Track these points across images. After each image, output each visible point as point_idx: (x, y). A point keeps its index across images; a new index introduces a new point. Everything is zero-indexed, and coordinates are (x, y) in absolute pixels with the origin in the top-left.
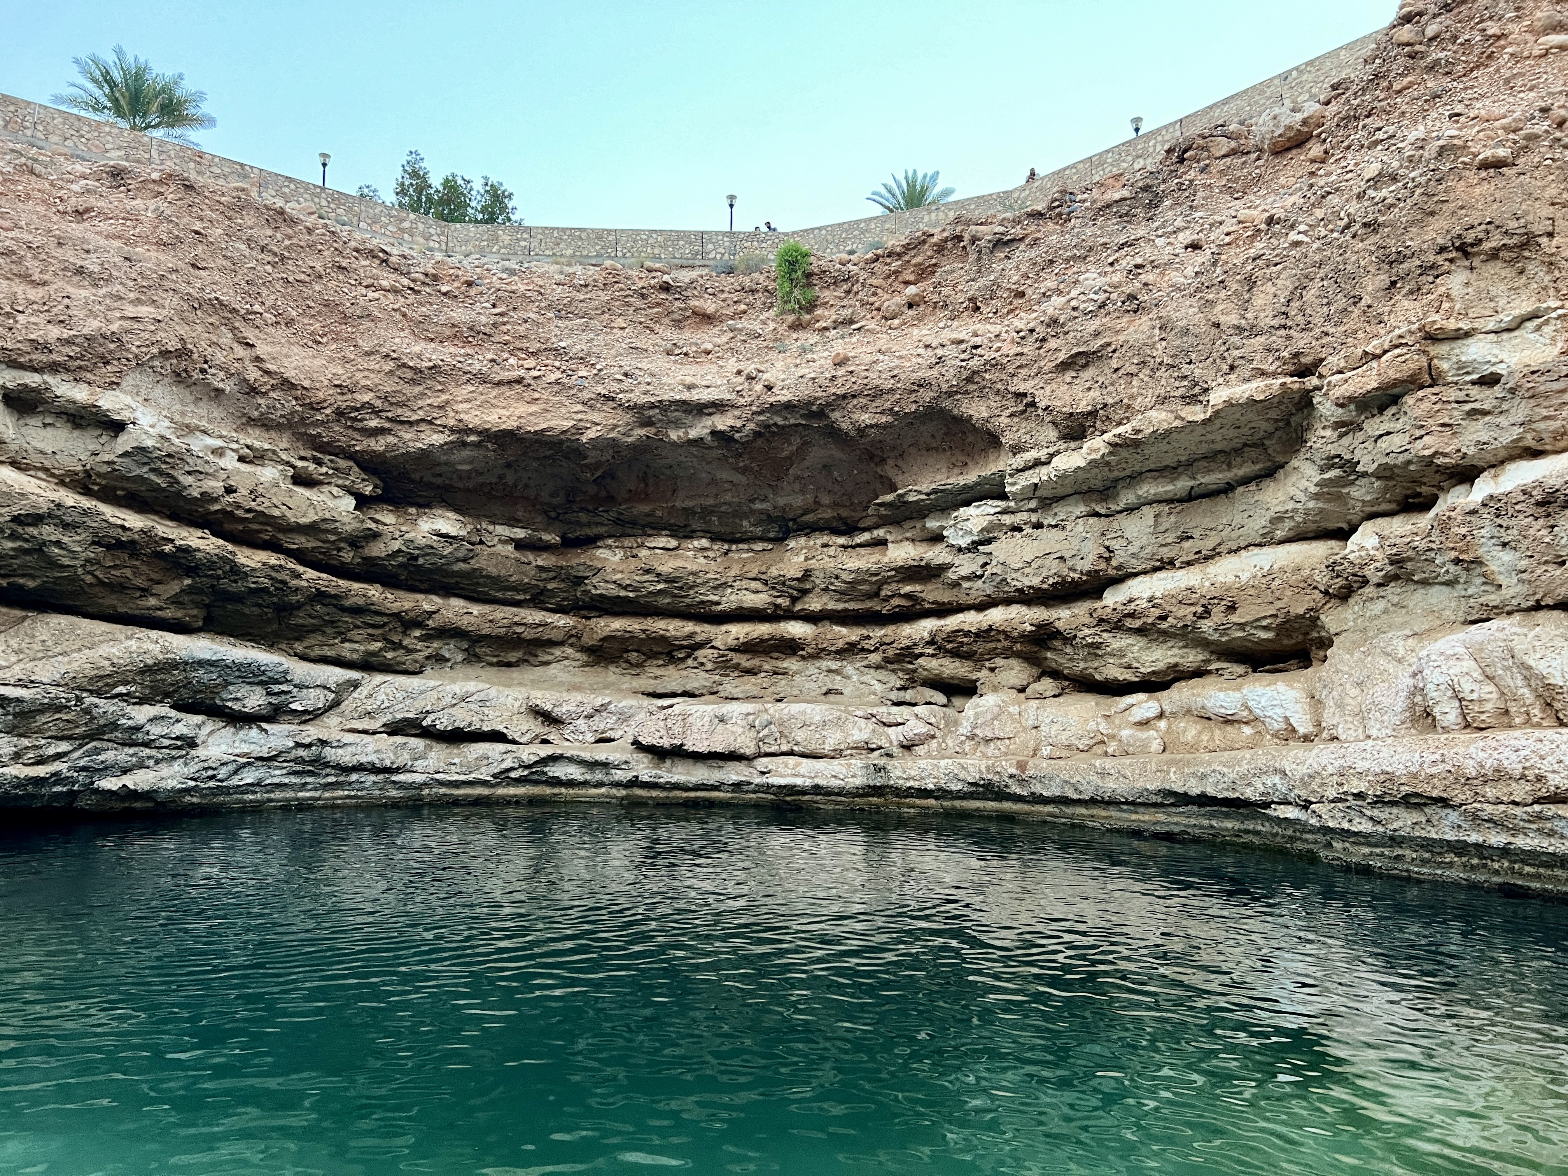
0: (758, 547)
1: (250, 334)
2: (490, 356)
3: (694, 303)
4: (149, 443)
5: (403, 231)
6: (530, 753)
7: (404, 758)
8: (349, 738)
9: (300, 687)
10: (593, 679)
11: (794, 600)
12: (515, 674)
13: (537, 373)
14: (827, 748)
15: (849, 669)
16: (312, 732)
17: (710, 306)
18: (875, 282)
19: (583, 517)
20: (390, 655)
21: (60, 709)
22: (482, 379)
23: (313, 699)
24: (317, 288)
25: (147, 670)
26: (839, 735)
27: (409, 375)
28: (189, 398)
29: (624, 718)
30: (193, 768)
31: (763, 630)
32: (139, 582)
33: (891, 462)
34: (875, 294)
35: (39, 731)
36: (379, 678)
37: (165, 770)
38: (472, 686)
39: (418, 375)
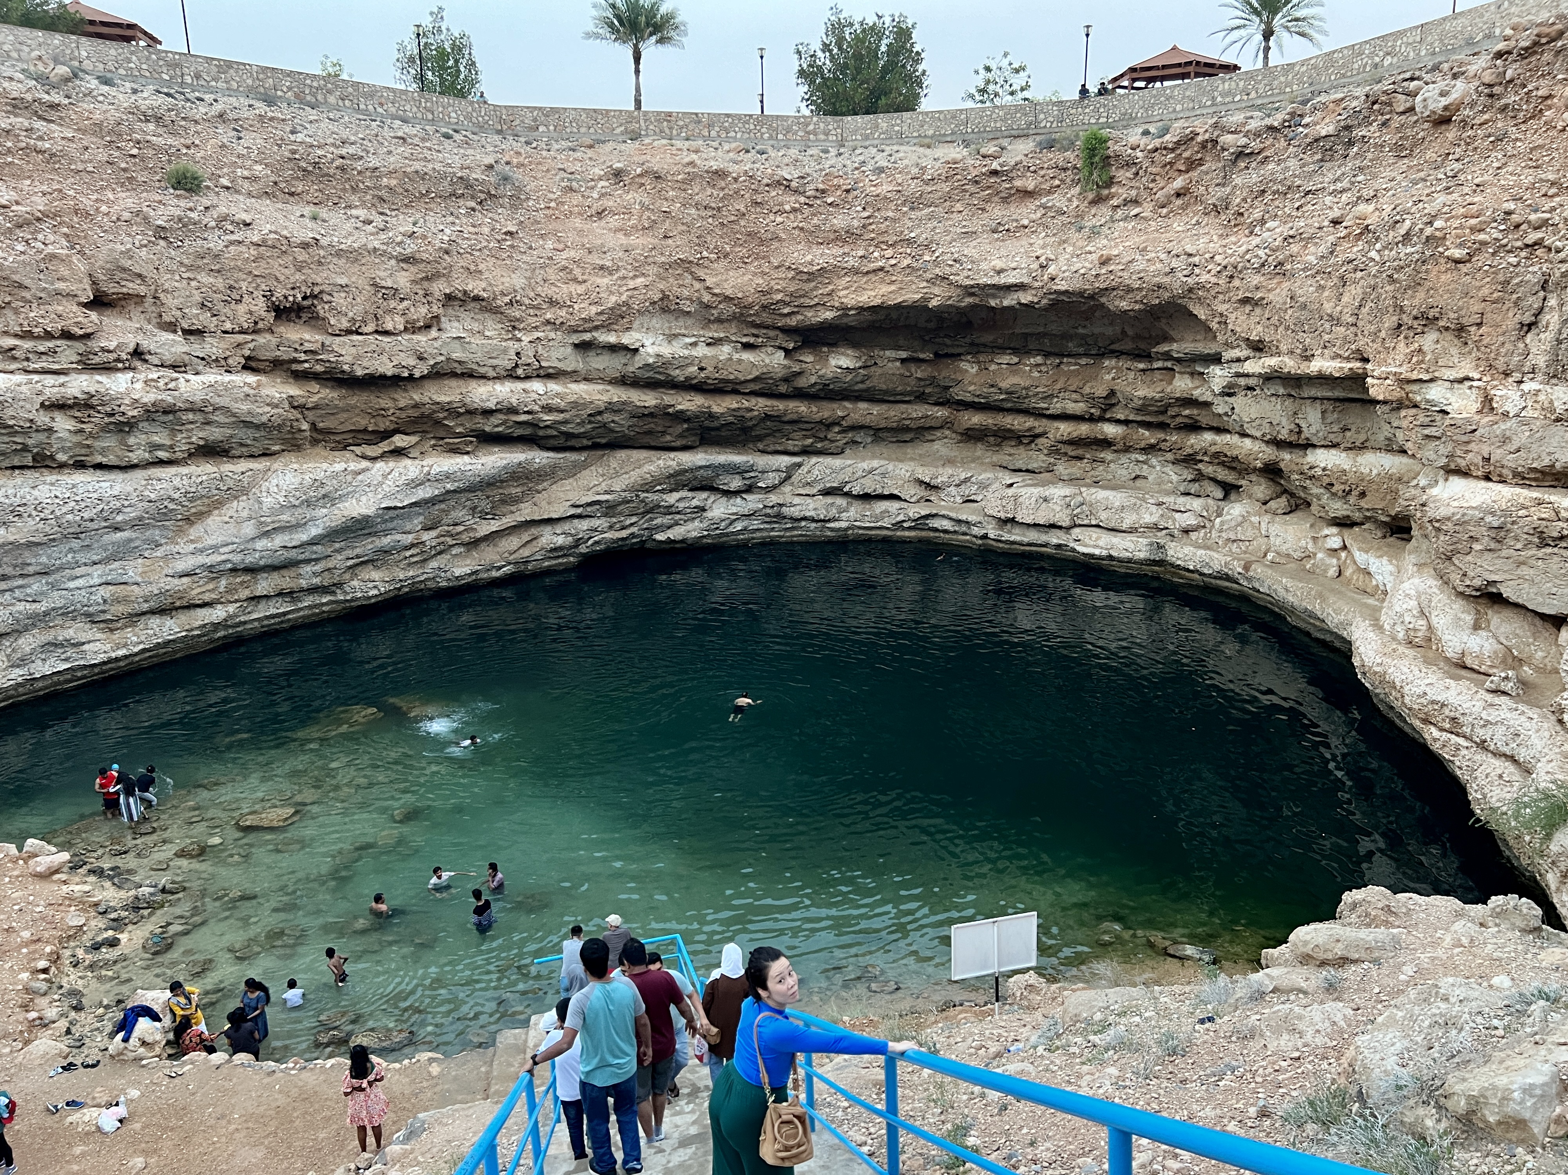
0: (1083, 361)
1: (701, 273)
2: (861, 253)
3: (1018, 183)
4: (651, 361)
5: (809, 133)
6: (916, 511)
7: (833, 512)
8: (797, 500)
9: (763, 472)
10: (965, 453)
11: (1104, 411)
12: (910, 450)
13: (893, 262)
14: (1124, 526)
15: (1154, 461)
16: (774, 498)
17: (1031, 185)
18: (1154, 170)
19: (948, 341)
20: (819, 445)
21: (628, 502)
22: (855, 271)
23: (772, 478)
24: (742, 223)
25: (671, 476)
26: (1134, 517)
27: (805, 277)
28: (672, 318)
29: (983, 486)
30: (705, 525)
31: (1084, 429)
32: (660, 429)
33: (1164, 321)
34: (1154, 181)
35: (620, 514)
36: (814, 460)
37: (690, 526)
38: (875, 463)
39: (811, 276)
